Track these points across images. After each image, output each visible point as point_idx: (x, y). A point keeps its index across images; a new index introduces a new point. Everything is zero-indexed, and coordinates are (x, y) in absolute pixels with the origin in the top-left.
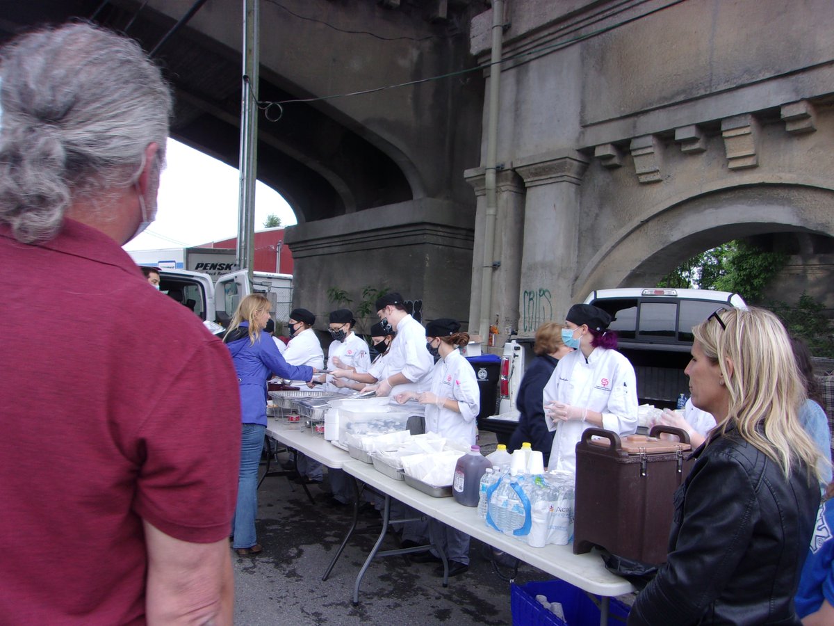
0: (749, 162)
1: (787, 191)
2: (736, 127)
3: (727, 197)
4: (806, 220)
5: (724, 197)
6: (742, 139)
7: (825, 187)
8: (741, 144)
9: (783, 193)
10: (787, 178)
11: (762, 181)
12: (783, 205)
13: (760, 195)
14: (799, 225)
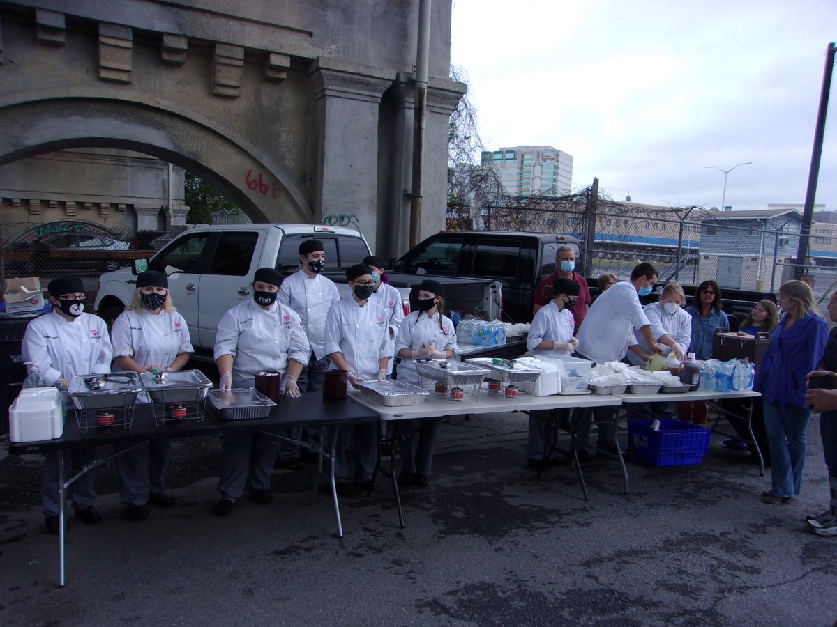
0: (124, 77)
1: (160, 116)
2: (117, 36)
3: (97, 107)
4: (180, 147)
5: (92, 106)
6: (120, 52)
7: (198, 121)
8: (117, 57)
9: (157, 118)
10: (165, 104)
11: (140, 101)
12: (158, 129)
13: (134, 114)
14: (174, 150)
